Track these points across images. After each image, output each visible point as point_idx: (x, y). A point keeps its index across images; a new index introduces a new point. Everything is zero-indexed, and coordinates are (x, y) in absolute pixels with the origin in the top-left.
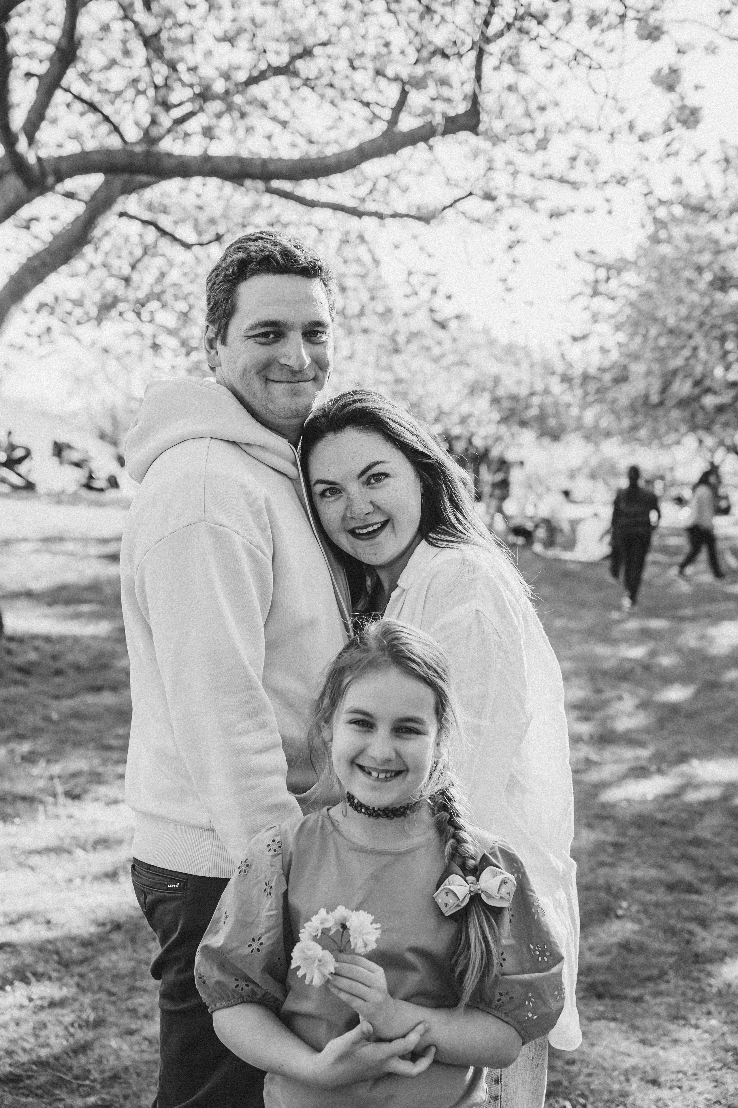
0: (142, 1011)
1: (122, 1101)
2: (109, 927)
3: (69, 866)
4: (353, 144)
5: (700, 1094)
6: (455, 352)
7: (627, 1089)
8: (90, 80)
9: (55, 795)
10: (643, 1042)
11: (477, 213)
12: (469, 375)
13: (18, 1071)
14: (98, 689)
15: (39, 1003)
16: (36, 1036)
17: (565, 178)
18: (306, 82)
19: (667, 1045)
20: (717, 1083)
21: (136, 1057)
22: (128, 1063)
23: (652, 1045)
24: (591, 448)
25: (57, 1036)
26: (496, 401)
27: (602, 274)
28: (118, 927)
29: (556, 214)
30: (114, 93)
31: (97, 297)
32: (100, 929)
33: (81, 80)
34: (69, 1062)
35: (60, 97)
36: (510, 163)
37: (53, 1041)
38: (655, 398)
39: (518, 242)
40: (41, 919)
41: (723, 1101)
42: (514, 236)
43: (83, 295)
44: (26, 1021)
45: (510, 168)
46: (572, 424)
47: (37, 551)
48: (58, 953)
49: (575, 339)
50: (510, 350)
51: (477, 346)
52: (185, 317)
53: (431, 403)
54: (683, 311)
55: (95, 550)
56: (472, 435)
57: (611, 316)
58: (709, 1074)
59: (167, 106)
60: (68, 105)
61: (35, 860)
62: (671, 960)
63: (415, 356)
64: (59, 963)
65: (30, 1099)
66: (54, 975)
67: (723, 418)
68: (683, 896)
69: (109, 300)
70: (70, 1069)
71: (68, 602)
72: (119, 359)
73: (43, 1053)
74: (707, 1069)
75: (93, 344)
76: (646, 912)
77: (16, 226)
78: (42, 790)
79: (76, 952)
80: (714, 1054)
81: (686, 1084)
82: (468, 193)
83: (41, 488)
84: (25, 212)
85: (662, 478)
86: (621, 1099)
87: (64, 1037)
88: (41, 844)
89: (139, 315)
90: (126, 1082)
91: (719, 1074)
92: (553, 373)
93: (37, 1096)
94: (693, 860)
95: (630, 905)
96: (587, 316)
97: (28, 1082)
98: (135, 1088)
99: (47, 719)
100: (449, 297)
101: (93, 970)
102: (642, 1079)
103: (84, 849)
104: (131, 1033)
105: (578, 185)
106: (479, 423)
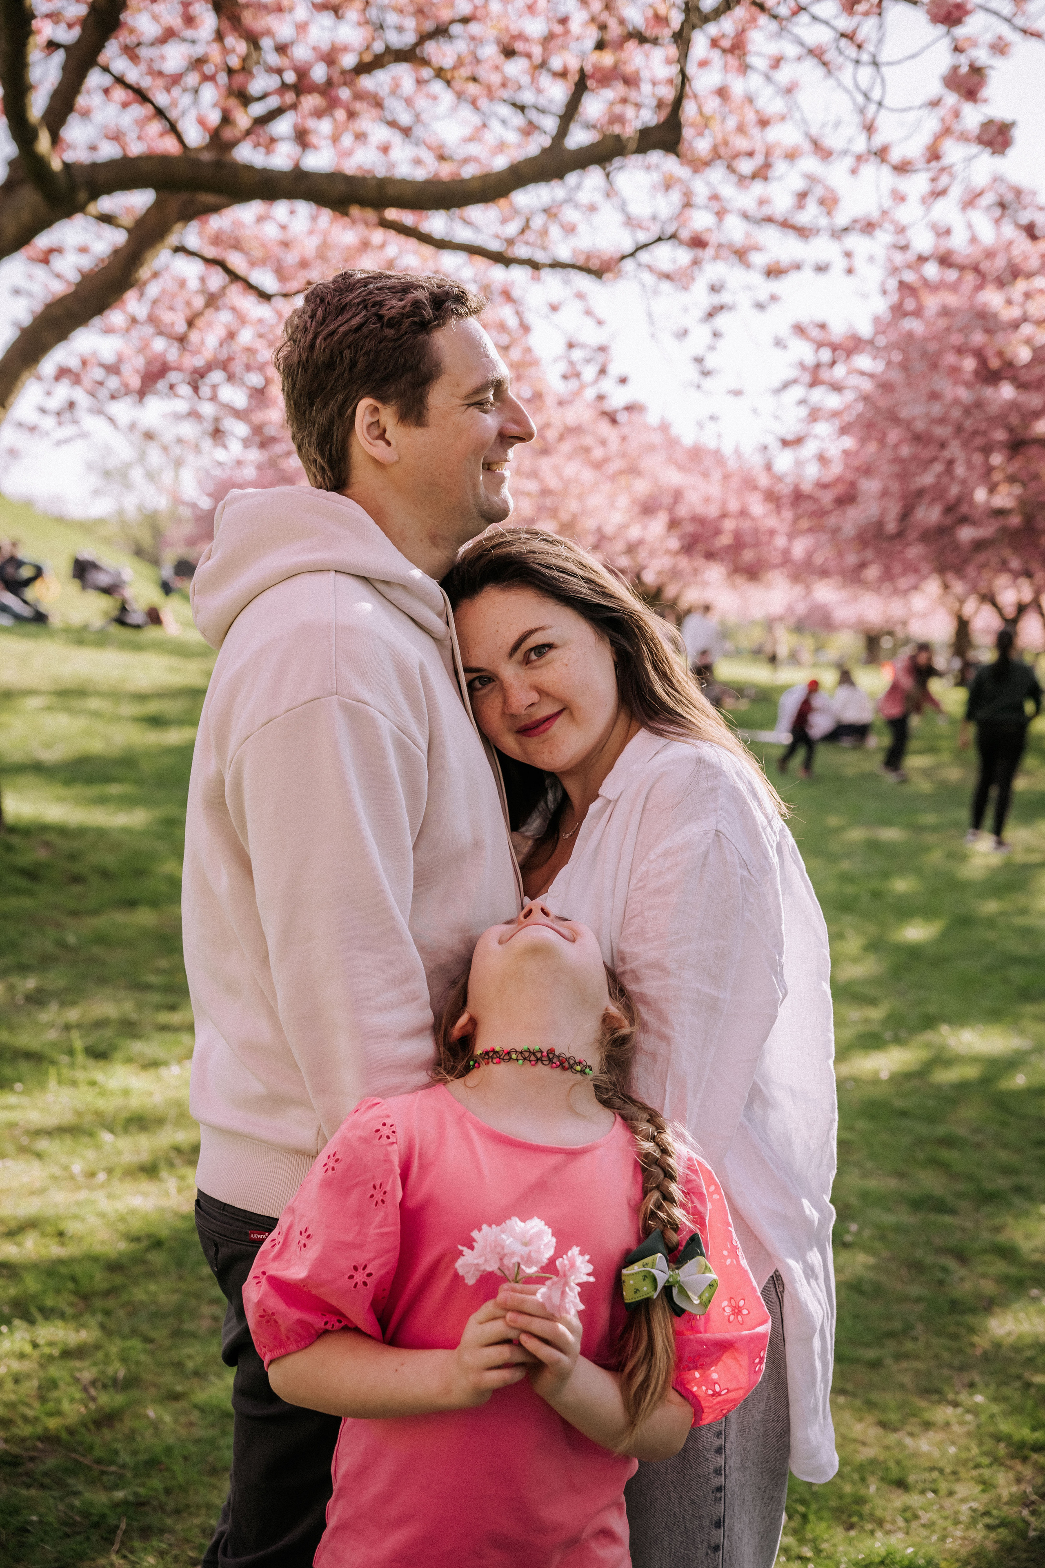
0: (190, 1365)
1: (163, 1498)
2: (145, 1244)
3: (91, 1154)
4: (500, 163)
5: (963, 1501)
6: (624, 455)
7: (863, 1492)
8: (138, 57)
9: (71, 1053)
10: (883, 1425)
11: (666, 266)
12: (641, 487)
13: (16, 1450)
14: (131, 904)
15: (47, 1350)
16: (43, 1399)
17: (791, 222)
18: (440, 73)
19: (916, 1430)
20: (986, 1485)
21: (183, 1432)
22: (171, 1440)
23: (895, 1430)
24: (798, 590)
25: (72, 1400)
26: (674, 524)
27: (825, 355)
28: (157, 1244)
29: (774, 272)
30: (171, 76)
31: (139, 362)
32: (134, 1246)
33: (125, 57)
34: (88, 1438)
35: (95, 79)
36: (715, 197)
37: (66, 1406)
38: (891, 527)
39: (722, 308)
40: (50, 1229)
41: (995, 1512)
42: (716, 300)
43: (120, 360)
44: (28, 1376)
45: (716, 206)
46: (775, 557)
47: (49, 708)
48: (74, 1279)
49: (785, 443)
50: (696, 454)
51: (651, 448)
52: (259, 395)
53: (590, 524)
54: (936, 409)
55: (128, 709)
56: (643, 568)
57: (835, 414)
58: (974, 1473)
59: (245, 99)
60: (106, 91)
61: (43, 1144)
62: (920, 1308)
63: (570, 457)
64: (76, 1293)
65: (33, 1492)
66: (69, 1311)
67: (981, 557)
68: (933, 1217)
69: (155, 368)
70: (90, 1448)
71: (90, 780)
72: (165, 449)
73: (53, 1423)
74: (971, 1464)
75: (133, 426)
76: (883, 1238)
77: (31, 259)
78: (54, 1045)
79: (100, 1280)
80: (981, 1444)
81: (943, 1486)
82: (656, 237)
83: (55, 621)
84: (43, 241)
85: (891, 633)
86: (855, 1507)
87: (81, 1401)
88: (52, 1121)
89: (196, 389)
90: (168, 1469)
91: (986, 1473)
92: (755, 488)
93: (42, 1486)
94: (944, 1167)
95: (861, 1228)
96: (803, 412)
97: (30, 1465)
98: (181, 1479)
99: (62, 944)
100: (623, 381)
101: (124, 1305)
102: (882, 1479)
103: (112, 1131)
104: (175, 1397)
105: (807, 233)
106: (652, 554)
